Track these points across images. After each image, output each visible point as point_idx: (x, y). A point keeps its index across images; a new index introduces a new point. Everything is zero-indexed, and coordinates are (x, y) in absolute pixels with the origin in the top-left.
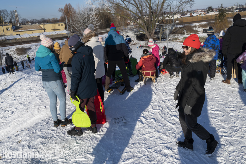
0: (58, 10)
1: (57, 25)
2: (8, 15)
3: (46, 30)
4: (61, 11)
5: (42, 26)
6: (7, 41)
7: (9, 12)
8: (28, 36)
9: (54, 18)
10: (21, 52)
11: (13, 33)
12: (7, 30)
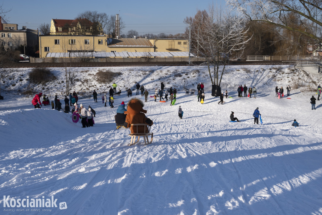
0: (185, 19)
1: (176, 42)
2: (107, 21)
3: (157, 48)
4: (189, 21)
5: (152, 41)
6: (93, 60)
7: (109, 18)
8: (126, 56)
9: (179, 34)
10: (105, 78)
11: (107, 49)
12: (99, 42)
